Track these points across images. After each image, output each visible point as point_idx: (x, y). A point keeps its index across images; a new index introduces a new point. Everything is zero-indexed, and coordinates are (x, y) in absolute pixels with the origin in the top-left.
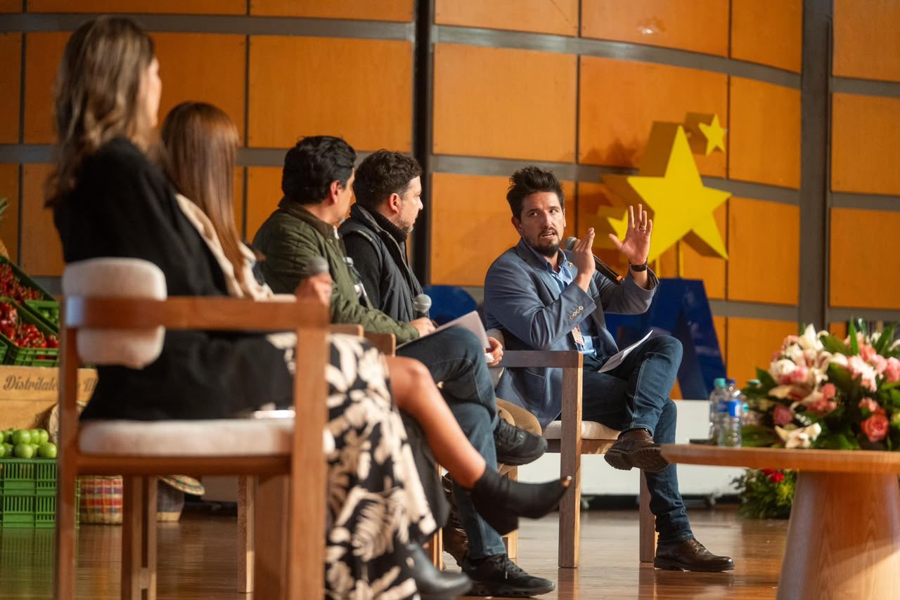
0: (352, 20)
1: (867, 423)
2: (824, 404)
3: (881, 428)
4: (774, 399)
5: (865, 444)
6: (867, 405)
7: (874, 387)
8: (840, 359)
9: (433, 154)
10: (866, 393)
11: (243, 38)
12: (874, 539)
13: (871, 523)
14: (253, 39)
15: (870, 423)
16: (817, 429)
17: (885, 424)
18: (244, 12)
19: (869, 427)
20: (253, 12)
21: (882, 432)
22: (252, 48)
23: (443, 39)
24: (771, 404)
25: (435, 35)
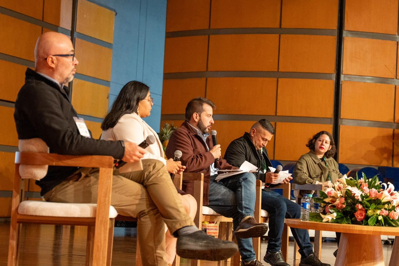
0: (320, 73)
1: (356, 214)
2: (340, 205)
3: (362, 216)
4: (325, 202)
5: (355, 222)
6: (358, 206)
7: (360, 200)
8: (349, 188)
9: (340, 118)
10: (358, 201)
11: (276, 79)
12: (366, 260)
13: (365, 254)
14: (279, 79)
15: (357, 213)
16: (335, 214)
17: (364, 214)
18: (277, 70)
19: (357, 215)
20: (280, 70)
21: (362, 217)
22: (279, 83)
23: (345, 79)
24: (325, 204)
25: (342, 77)
